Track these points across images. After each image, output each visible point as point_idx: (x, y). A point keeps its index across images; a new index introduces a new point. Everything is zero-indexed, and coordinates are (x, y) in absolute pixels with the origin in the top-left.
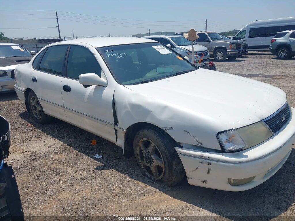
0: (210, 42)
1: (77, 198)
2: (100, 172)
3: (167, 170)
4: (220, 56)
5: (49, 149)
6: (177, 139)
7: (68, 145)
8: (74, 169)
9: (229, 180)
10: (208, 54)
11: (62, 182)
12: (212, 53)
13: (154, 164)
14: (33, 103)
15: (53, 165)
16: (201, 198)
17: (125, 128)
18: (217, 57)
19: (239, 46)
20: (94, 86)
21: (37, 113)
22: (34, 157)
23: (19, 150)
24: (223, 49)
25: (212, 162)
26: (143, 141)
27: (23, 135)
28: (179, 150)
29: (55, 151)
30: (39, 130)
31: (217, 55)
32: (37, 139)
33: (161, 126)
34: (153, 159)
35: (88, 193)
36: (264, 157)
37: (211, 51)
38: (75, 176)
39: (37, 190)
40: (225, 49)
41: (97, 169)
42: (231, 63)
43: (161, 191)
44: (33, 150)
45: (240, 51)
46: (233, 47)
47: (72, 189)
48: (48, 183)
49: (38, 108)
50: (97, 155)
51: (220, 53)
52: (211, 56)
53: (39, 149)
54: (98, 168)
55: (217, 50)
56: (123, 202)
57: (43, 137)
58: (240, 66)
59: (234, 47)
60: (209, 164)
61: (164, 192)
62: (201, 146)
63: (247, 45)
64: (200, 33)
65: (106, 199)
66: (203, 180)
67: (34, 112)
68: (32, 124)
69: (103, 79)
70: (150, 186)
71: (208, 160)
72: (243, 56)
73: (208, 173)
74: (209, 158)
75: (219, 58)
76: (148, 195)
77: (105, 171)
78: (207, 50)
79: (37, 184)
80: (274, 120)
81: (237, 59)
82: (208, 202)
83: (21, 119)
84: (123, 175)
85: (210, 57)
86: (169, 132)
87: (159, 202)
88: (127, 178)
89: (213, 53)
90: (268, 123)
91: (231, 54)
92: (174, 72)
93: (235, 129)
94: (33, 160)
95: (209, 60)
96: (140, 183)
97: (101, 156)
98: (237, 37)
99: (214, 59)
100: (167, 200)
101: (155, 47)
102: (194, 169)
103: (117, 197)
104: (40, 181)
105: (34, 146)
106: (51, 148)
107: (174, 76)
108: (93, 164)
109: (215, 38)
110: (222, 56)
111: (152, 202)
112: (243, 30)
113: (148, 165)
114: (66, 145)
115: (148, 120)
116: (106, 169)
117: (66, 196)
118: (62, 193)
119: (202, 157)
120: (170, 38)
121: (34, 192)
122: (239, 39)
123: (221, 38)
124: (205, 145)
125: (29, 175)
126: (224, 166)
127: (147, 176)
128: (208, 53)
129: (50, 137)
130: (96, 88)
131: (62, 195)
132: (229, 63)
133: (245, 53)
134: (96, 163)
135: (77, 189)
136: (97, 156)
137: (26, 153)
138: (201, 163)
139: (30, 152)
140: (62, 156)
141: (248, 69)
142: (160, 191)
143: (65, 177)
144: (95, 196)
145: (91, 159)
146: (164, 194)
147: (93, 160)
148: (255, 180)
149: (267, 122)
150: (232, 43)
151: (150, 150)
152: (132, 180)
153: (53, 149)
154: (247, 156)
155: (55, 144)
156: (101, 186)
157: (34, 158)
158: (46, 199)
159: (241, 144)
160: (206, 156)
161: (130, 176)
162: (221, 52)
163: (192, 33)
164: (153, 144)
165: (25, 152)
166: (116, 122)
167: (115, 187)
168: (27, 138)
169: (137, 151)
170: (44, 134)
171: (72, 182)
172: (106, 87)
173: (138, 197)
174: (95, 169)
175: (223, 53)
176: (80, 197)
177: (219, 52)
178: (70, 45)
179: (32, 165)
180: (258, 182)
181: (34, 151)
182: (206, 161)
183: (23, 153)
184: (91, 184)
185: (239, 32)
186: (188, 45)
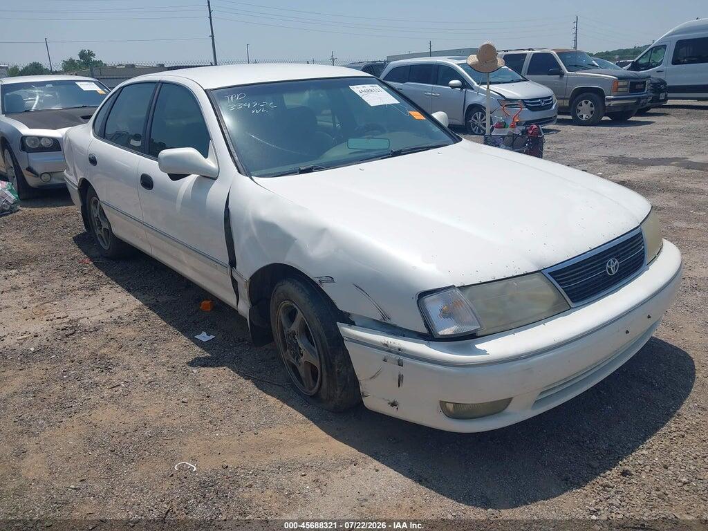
0: (562, 74)
1: (127, 421)
2: (195, 371)
3: (325, 374)
4: (585, 110)
5: (108, 315)
6: (341, 306)
7: (150, 308)
8: (144, 360)
9: (443, 404)
10: (554, 106)
11: (111, 386)
12: (567, 103)
13: (302, 359)
14: (96, 213)
15: (104, 350)
16: (395, 443)
17: (247, 277)
18: (578, 115)
19: (638, 86)
20: (193, 178)
21: (103, 235)
22: (72, 330)
23: (45, 315)
24: (594, 94)
25: (405, 360)
26: (286, 307)
27: (66, 282)
28: (346, 330)
29: (119, 320)
30: (101, 274)
31: (579, 108)
32: (91, 293)
33: (313, 274)
34: (300, 349)
35: (152, 412)
36: (528, 357)
37: (564, 99)
38: (142, 375)
39: (55, 398)
40: (599, 93)
41: (192, 364)
42: (612, 128)
43: (312, 420)
44: (73, 315)
45: (639, 99)
46: (620, 89)
47: (124, 402)
48: (80, 387)
49: (105, 226)
50: (204, 334)
51: (586, 103)
52: (561, 110)
53: (87, 313)
54: (197, 363)
55: (581, 96)
56: (220, 438)
57: (105, 289)
58: (631, 137)
59: (625, 89)
60: (401, 364)
61: (316, 423)
62: (389, 322)
63: (663, 83)
64: (539, 51)
65: (185, 428)
66: (391, 401)
67: (98, 232)
68: (91, 259)
69: (210, 163)
70: (293, 407)
71: (398, 354)
72: (652, 111)
73: (399, 386)
74: (399, 350)
75: (584, 116)
76: (278, 426)
77: (208, 369)
78: (549, 97)
79: (57, 388)
80: (577, 272)
81: (633, 119)
82: (404, 454)
83: (74, 247)
84: (243, 380)
85: (559, 114)
86: (326, 288)
87: (298, 443)
88: (249, 387)
89: (568, 105)
90: (559, 278)
91: (615, 106)
92: (390, 149)
93: (458, 287)
94: (66, 336)
95: (556, 120)
96: (272, 400)
97: (212, 337)
98: (643, 61)
99: (570, 117)
100: (316, 441)
101: (356, 89)
102: (373, 375)
103: (211, 426)
104: (65, 382)
105: (79, 306)
106: (112, 314)
107: (382, 159)
108: (187, 353)
109: (576, 66)
110: (592, 112)
111: (281, 443)
112: (657, 45)
113: (293, 361)
114: (145, 308)
115: (289, 260)
116: (211, 366)
117: (107, 416)
118: (101, 409)
119: (386, 348)
120: (459, 64)
121: (46, 403)
122: (648, 66)
123: (594, 65)
124: (395, 321)
125: (49, 368)
126: (431, 370)
127: (293, 386)
128: (552, 104)
129: (120, 289)
130: (197, 182)
131: (99, 412)
132: (608, 128)
133: (658, 103)
134: (197, 351)
135: (135, 402)
136: (203, 337)
137: (58, 321)
138: (385, 360)
139: (66, 320)
140: (129, 332)
141: (650, 145)
142: (309, 421)
143: (120, 375)
144: (165, 420)
145: (189, 342)
146: (315, 428)
147: (192, 343)
148: (510, 408)
149: (555, 275)
150: (621, 78)
151: (295, 327)
152: (258, 392)
153: (115, 315)
154: (484, 352)
155: (123, 304)
156: (185, 400)
157: (71, 332)
158: (64, 420)
159: (469, 324)
160: (394, 345)
161: (256, 384)
162: (590, 102)
163: (487, 53)
164: (299, 315)
165: (58, 318)
166: (233, 263)
167: (215, 406)
168: (70, 288)
169: (276, 329)
170: (108, 283)
171: (130, 388)
172: (215, 179)
173: (255, 430)
174: (188, 363)
175: (595, 104)
176: (132, 420)
177: (583, 102)
178: (160, 82)
179: (62, 346)
180: (518, 414)
181: (75, 318)
182: (394, 356)
183: (51, 320)
184: (168, 394)
185: (648, 49)
186: (504, 83)
